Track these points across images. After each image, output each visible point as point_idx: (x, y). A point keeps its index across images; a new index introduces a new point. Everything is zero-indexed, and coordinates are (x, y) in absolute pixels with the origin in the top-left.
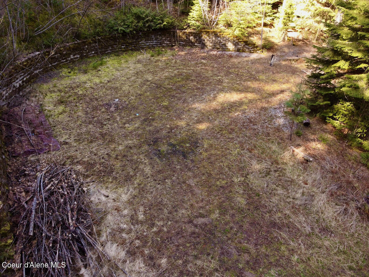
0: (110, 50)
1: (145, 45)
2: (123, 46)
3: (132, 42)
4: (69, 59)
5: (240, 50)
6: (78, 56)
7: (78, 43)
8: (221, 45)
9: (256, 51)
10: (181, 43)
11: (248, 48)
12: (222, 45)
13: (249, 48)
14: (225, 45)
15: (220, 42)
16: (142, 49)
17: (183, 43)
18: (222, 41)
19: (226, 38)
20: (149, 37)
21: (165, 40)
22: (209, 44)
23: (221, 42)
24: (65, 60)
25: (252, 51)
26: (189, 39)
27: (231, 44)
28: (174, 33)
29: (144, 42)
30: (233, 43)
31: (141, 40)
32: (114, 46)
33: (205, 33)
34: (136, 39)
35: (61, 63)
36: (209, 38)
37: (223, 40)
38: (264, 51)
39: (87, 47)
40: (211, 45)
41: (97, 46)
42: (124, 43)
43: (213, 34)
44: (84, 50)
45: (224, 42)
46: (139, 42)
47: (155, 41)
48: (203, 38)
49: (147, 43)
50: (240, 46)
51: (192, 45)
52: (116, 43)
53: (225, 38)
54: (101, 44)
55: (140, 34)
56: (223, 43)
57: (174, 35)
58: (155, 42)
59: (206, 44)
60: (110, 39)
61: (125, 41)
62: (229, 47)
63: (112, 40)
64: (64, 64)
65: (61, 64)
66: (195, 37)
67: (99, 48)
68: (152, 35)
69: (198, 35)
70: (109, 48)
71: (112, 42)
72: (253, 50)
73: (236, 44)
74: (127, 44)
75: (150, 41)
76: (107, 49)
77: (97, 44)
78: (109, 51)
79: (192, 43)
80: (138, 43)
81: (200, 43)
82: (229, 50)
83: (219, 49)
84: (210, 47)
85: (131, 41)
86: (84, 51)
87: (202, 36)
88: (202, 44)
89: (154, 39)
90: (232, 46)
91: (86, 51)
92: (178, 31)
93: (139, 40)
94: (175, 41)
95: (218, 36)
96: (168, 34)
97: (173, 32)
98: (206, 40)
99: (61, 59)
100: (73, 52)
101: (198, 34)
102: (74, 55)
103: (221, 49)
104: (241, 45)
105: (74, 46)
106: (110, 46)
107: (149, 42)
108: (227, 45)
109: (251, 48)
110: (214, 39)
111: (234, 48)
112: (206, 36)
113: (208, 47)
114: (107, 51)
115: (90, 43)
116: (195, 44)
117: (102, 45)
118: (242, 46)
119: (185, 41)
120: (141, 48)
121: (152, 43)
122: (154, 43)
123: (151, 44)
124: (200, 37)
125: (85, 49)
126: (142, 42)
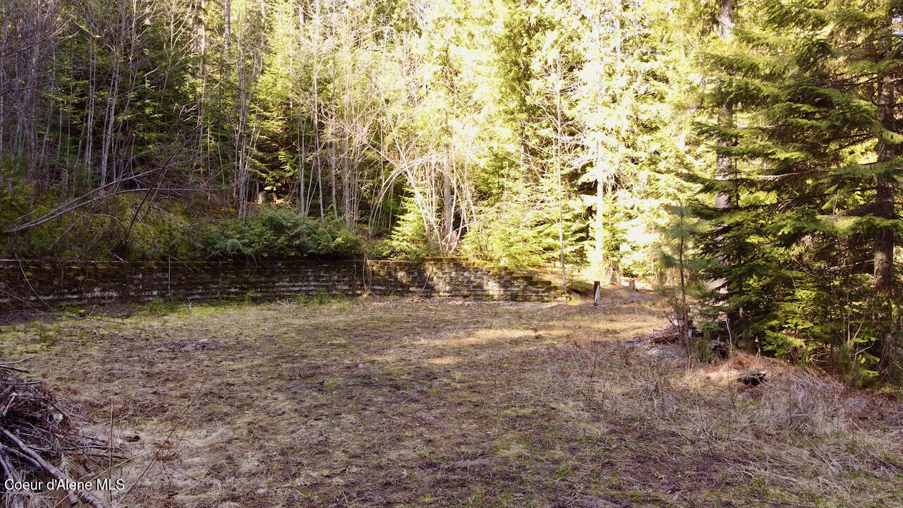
0: (199, 294)
1: (288, 292)
2: (236, 288)
3: (258, 282)
4: (89, 295)
5: (517, 296)
6: (115, 295)
7: (120, 265)
8: (471, 289)
9: (555, 297)
10: (377, 287)
11: (535, 292)
12: (474, 287)
13: (537, 292)
14: (480, 286)
15: (470, 282)
16: (280, 299)
17: (381, 288)
18: (472, 278)
19: (481, 271)
20: (299, 273)
21: (338, 281)
22: (442, 286)
23: (472, 282)
24: (76, 296)
25: (546, 299)
26: (396, 279)
27: (494, 284)
28: (360, 265)
29: (288, 284)
30: (499, 282)
31: (280, 280)
32: (212, 286)
33: (432, 262)
34: (268, 276)
35: (64, 300)
36: (443, 274)
37: (476, 277)
38: (573, 297)
39: (140, 276)
40: (448, 288)
41: (167, 280)
42: (236, 283)
43: (452, 264)
44: (131, 283)
45: (478, 281)
46: (274, 282)
47: (313, 283)
48: (429, 274)
49: (294, 286)
50: (516, 289)
51: (402, 290)
52: (216, 280)
53: (479, 272)
54: (178, 276)
55: (279, 265)
56: (475, 284)
57: (360, 271)
58: (314, 286)
59: (436, 287)
60: (203, 269)
61: (241, 277)
62: (491, 293)
63: (207, 271)
64: (71, 306)
65: (63, 304)
66: (409, 273)
67: (171, 285)
68: (308, 268)
69: (415, 267)
70: (198, 289)
71: (207, 277)
72: (547, 296)
73: (505, 285)
74: (246, 286)
75: (302, 281)
76: (191, 289)
77: (168, 275)
78: (196, 297)
79: (402, 286)
80: (271, 285)
81: (421, 287)
82: (491, 297)
83: (467, 296)
84: (445, 294)
85: (254, 280)
86: (131, 286)
87: (424, 270)
88: (426, 288)
89: (311, 278)
90: (498, 289)
91: (136, 286)
92: (369, 262)
93: (274, 279)
94: (362, 285)
95: (463, 268)
96: (344, 268)
97: (357, 263)
98: (435, 278)
99: (66, 291)
100: (101, 281)
101: (417, 265)
102: (104, 290)
103: (472, 297)
104: (518, 286)
105: (109, 270)
106: (201, 284)
107: (300, 284)
108: (485, 288)
109: (544, 292)
110: (454, 274)
111: (502, 293)
112: (434, 269)
113: (441, 294)
114: (192, 294)
115: (151, 270)
116: (411, 289)
117: (180, 279)
118: (522, 287)
119: (384, 282)
120: (280, 296)
121: (306, 286)
122: (312, 288)
123: (304, 288)
124: (421, 273)
125: (136, 282)
126: (281, 283)
